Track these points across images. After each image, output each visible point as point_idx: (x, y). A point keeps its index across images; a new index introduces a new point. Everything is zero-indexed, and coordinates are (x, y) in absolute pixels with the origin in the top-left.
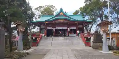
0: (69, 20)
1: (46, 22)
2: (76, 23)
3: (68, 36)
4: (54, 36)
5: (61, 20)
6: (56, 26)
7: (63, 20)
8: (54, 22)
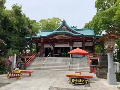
0: (71, 36)
6: (56, 43)
7: (63, 35)
8: (52, 38)
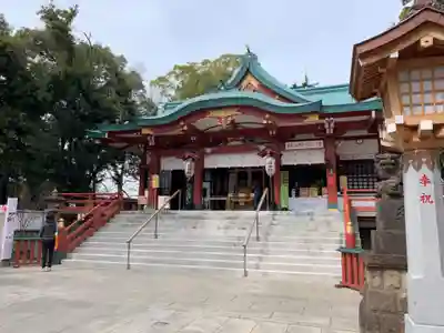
5: (222, 114)
6: (208, 150)
7: (234, 112)
8: (185, 128)
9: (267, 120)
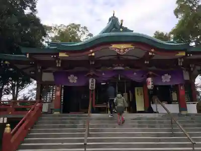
0: (152, 47)
1: (61, 55)
2: (176, 60)
3: (149, 110)
4: (93, 112)
5: (123, 46)
7: (129, 46)
8: (93, 54)
9: (152, 52)
